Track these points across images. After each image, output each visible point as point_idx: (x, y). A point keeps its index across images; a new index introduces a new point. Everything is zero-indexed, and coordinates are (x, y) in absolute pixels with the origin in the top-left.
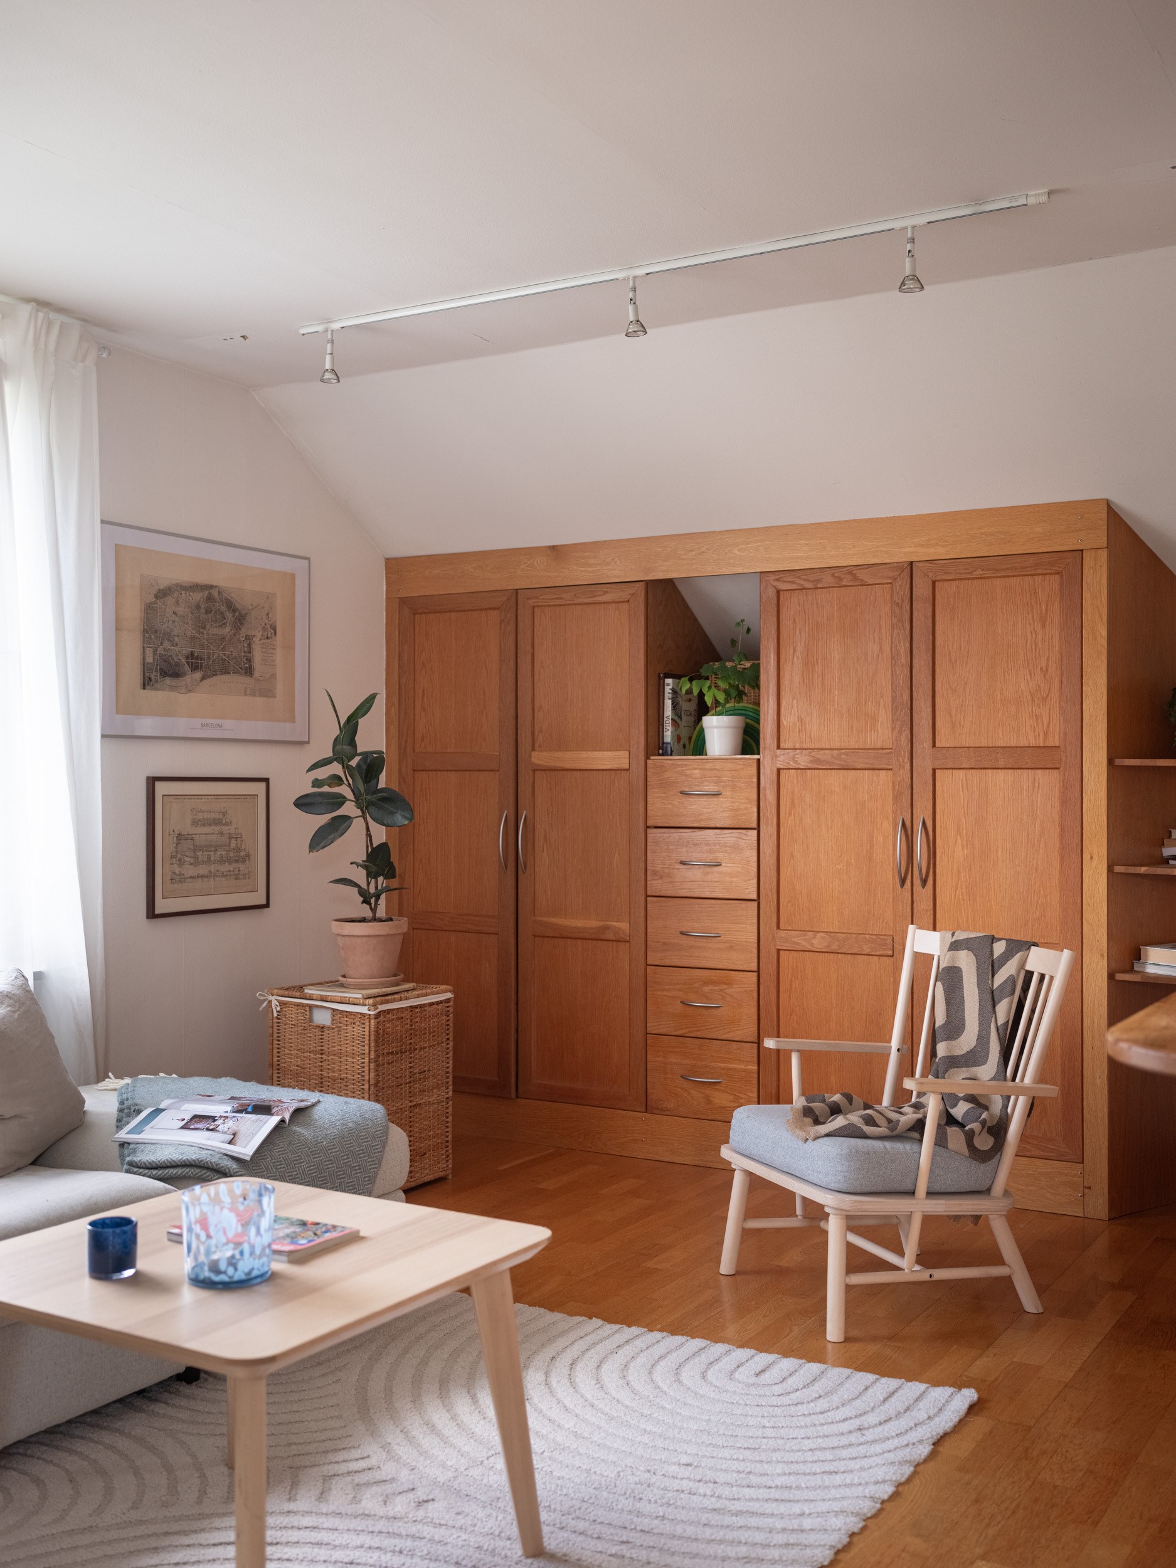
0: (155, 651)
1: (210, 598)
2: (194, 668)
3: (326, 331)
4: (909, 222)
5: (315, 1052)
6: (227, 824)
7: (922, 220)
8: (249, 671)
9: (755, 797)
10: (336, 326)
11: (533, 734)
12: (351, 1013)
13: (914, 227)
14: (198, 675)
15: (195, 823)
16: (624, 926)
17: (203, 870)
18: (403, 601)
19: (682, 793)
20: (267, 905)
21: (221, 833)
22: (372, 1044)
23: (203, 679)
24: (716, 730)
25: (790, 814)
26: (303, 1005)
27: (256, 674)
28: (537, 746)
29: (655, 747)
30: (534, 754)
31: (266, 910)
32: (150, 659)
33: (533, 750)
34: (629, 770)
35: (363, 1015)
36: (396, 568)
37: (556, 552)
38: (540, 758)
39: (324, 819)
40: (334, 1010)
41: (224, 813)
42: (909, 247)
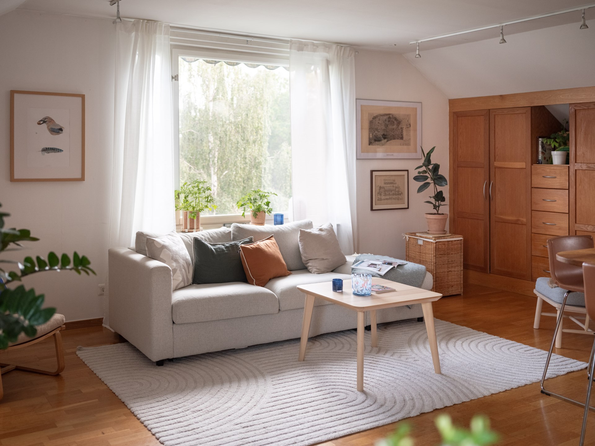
0: (373, 134)
1: (389, 118)
2: (385, 138)
3: (417, 43)
4: (583, 8)
5: (419, 252)
6: (395, 184)
7: (586, 7)
8: (402, 138)
9: (568, 179)
10: (419, 41)
11: (495, 156)
12: (428, 241)
13: (584, 9)
14: (386, 140)
15: (385, 183)
16: (524, 220)
17: (388, 197)
18: (454, 113)
19: (543, 177)
20: (408, 208)
21: (393, 186)
22: (434, 251)
23: (387, 141)
24: (556, 156)
25: (580, 185)
26: (415, 238)
27: (404, 139)
28: (496, 160)
29: (535, 161)
30: (495, 162)
31: (408, 209)
32: (371, 137)
33: (495, 161)
34: (525, 168)
35: (432, 242)
36: (452, 102)
37: (501, 97)
38: (497, 164)
39: (422, 183)
40: (424, 240)
41: (394, 181)
42: (583, 15)
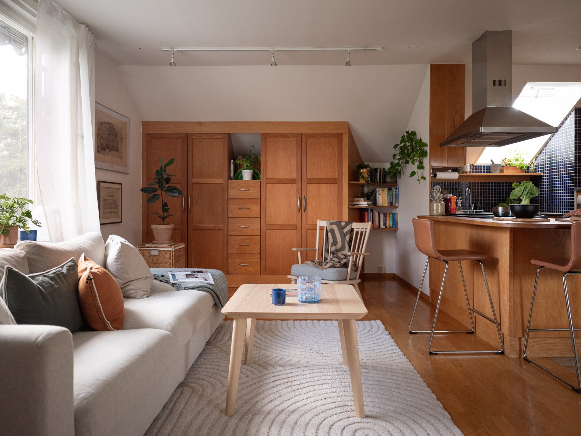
0: (100, 141)
1: (110, 127)
2: (108, 148)
3: (172, 51)
4: (349, 49)
5: (152, 263)
6: (114, 197)
7: (352, 49)
8: (118, 151)
9: (259, 190)
10: (176, 50)
11: (192, 173)
12: (166, 251)
13: (350, 50)
14: (108, 150)
15: (108, 196)
16: (221, 226)
17: (109, 211)
18: (148, 134)
19: (239, 190)
21: (113, 199)
22: (174, 259)
23: (109, 152)
24: (246, 174)
25: (269, 195)
26: (148, 250)
27: (119, 152)
28: (194, 177)
29: (230, 178)
30: (193, 179)
31: (121, 223)
32: (99, 144)
33: (193, 178)
34: (223, 184)
35: (170, 251)
36: (145, 125)
37: (199, 123)
38: (195, 180)
39: (151, 195)
40: (160, 250)
41: (113, 194)
42: (348, 55)
